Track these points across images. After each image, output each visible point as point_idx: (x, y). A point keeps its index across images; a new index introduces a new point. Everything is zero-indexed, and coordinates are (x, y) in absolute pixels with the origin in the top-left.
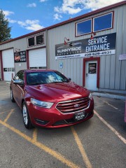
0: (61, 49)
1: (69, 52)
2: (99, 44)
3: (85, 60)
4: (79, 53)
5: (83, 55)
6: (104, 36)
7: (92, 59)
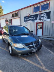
0: (26, 19)
1: (30, 20)
2: (43, 16)
3: (37, 23)
4: (34, 20)
5: (36, 21)
6: (45, 13)
7: (40, 23)
